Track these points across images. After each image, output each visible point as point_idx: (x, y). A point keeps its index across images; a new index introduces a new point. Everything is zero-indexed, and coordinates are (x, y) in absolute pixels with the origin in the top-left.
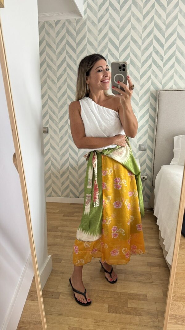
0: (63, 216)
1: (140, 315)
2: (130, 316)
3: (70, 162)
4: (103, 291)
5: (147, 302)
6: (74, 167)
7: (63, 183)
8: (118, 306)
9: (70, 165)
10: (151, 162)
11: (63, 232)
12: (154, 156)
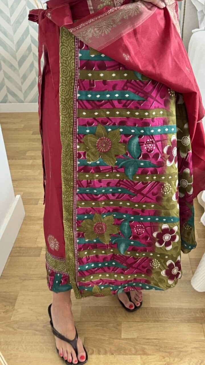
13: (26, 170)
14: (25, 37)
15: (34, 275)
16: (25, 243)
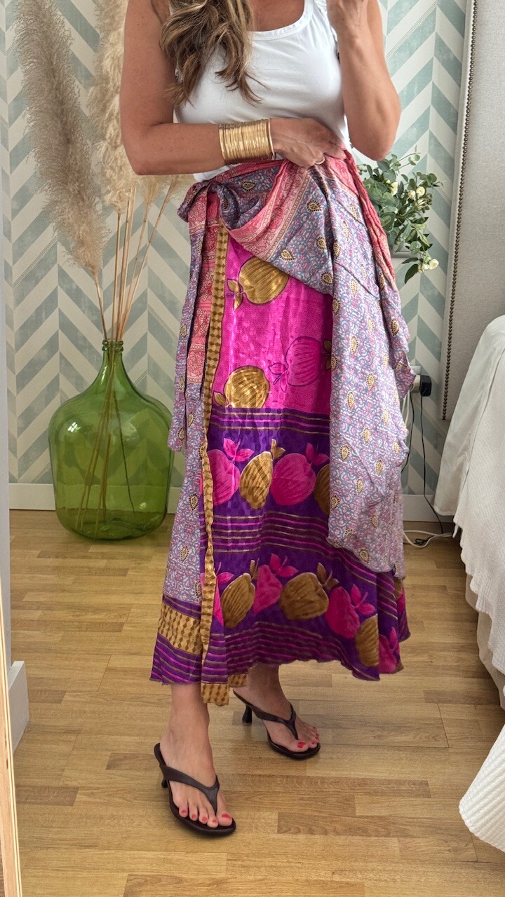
0: (39, 557)
1: (404, 834)
2: (365, 838)
3: (61, 313)
4: (252, 775)
5: (426, 799)
6: (85, 339)
7: (28, 416)
8: (316, 814)
9: (66, 326)
10: (441, 311)
11: (49, 609)
12: (454, 283)
13: (26, 632)
14: (44, 313)
15: (60, 840)
16: (32, 778)
